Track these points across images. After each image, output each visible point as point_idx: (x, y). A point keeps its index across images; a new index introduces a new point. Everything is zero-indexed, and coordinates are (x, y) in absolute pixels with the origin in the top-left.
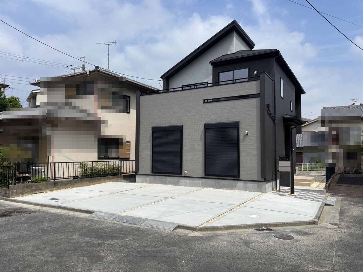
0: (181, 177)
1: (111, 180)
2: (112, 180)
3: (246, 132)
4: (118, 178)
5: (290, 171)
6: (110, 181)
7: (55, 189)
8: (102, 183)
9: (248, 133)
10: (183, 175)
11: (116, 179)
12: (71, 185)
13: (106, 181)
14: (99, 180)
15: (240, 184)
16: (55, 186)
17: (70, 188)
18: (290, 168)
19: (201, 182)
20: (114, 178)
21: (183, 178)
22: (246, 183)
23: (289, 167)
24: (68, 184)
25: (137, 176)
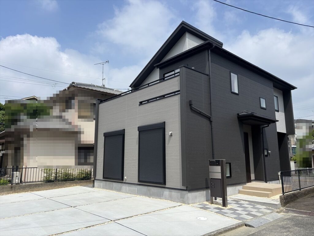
0: (122, 183)
1: (78, 184)
2: (80, 184)
3: (170, 132)
4: (87, 182)
5: (220, 178)
6: (76, 186)
7: (11, 192)
8: (66, 187)
9: (171, 134)
10: (124, 181)
11: (84, 183)
12: (30, 188)
13: (72, 185)
14: (64, 184)
15: (166, 192)
16: (12, 190)
17: (28, 191)
18: (220, 174)
19: (136, 189)
20: (81, 183)
21: (125, 184)
22: (171, 192)
23: (220, 172)
24: (27, 188)
25: (95, 181)
